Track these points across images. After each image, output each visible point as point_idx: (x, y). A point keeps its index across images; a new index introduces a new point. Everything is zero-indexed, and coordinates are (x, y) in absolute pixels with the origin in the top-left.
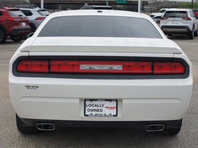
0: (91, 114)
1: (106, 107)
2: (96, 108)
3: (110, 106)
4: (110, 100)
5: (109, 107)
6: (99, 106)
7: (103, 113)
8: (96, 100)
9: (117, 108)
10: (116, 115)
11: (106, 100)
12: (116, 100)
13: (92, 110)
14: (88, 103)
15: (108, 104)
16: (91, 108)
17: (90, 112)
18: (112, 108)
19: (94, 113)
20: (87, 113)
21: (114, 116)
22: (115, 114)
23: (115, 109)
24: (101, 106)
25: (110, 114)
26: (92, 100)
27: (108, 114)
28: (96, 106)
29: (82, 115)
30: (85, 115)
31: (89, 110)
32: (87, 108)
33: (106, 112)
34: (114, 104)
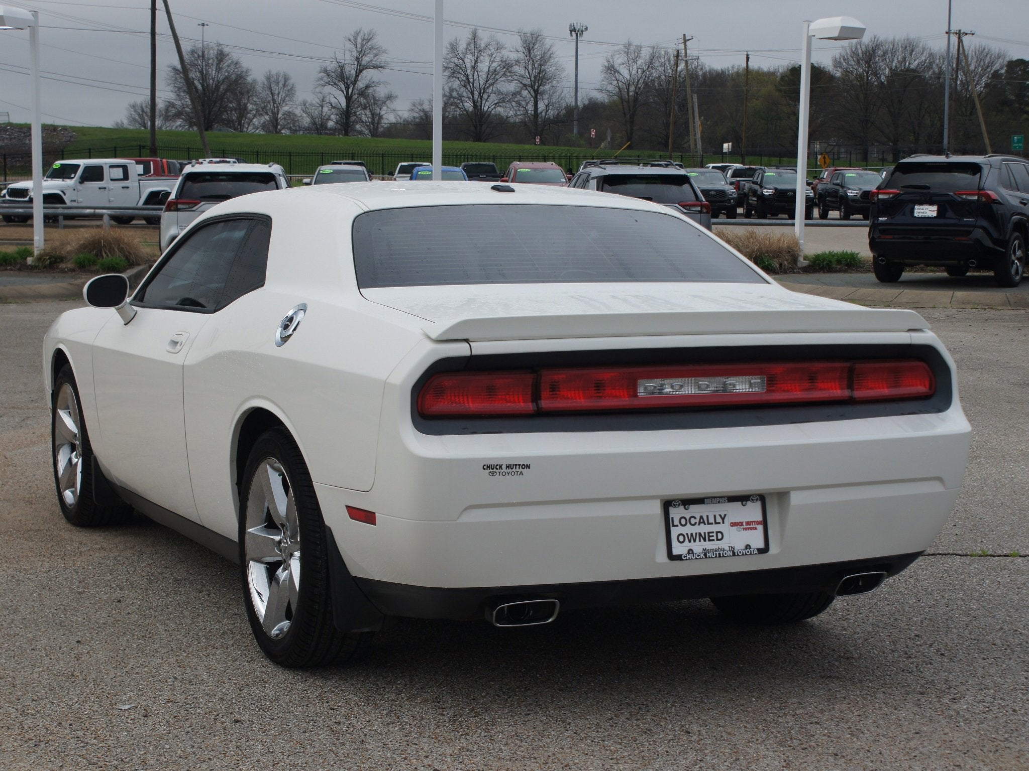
0: (690, 551)
1: (733, 524)
2: (703, 529)
3: (744, 520)
4: (743, 499)
5: (741, 524)
6: (711, 520)
7: (724, 544)
8: (700, 501)
9: (765, 523)
10: (764, 550)
11: (732, 499)
12: (762, 498)
13: (692, 538)
14: (676, 513)
15: (737, 512)
16: (688, 530)
17: (687, 545)
18: (749, 526)
19: (698, 547)
20: (678, 549)
21: (760, 551)
22: (761, 545)
23: (760, 528)
24: (719, 520)
25: (748, 547)
26: (687, 502)
27: (739, 546)
28: (702, 521)
29: (661, 556)
30: (672, 557)
31: (681, 540)
32: (675, 532)
33: (736, 539)
34: (753, 512)
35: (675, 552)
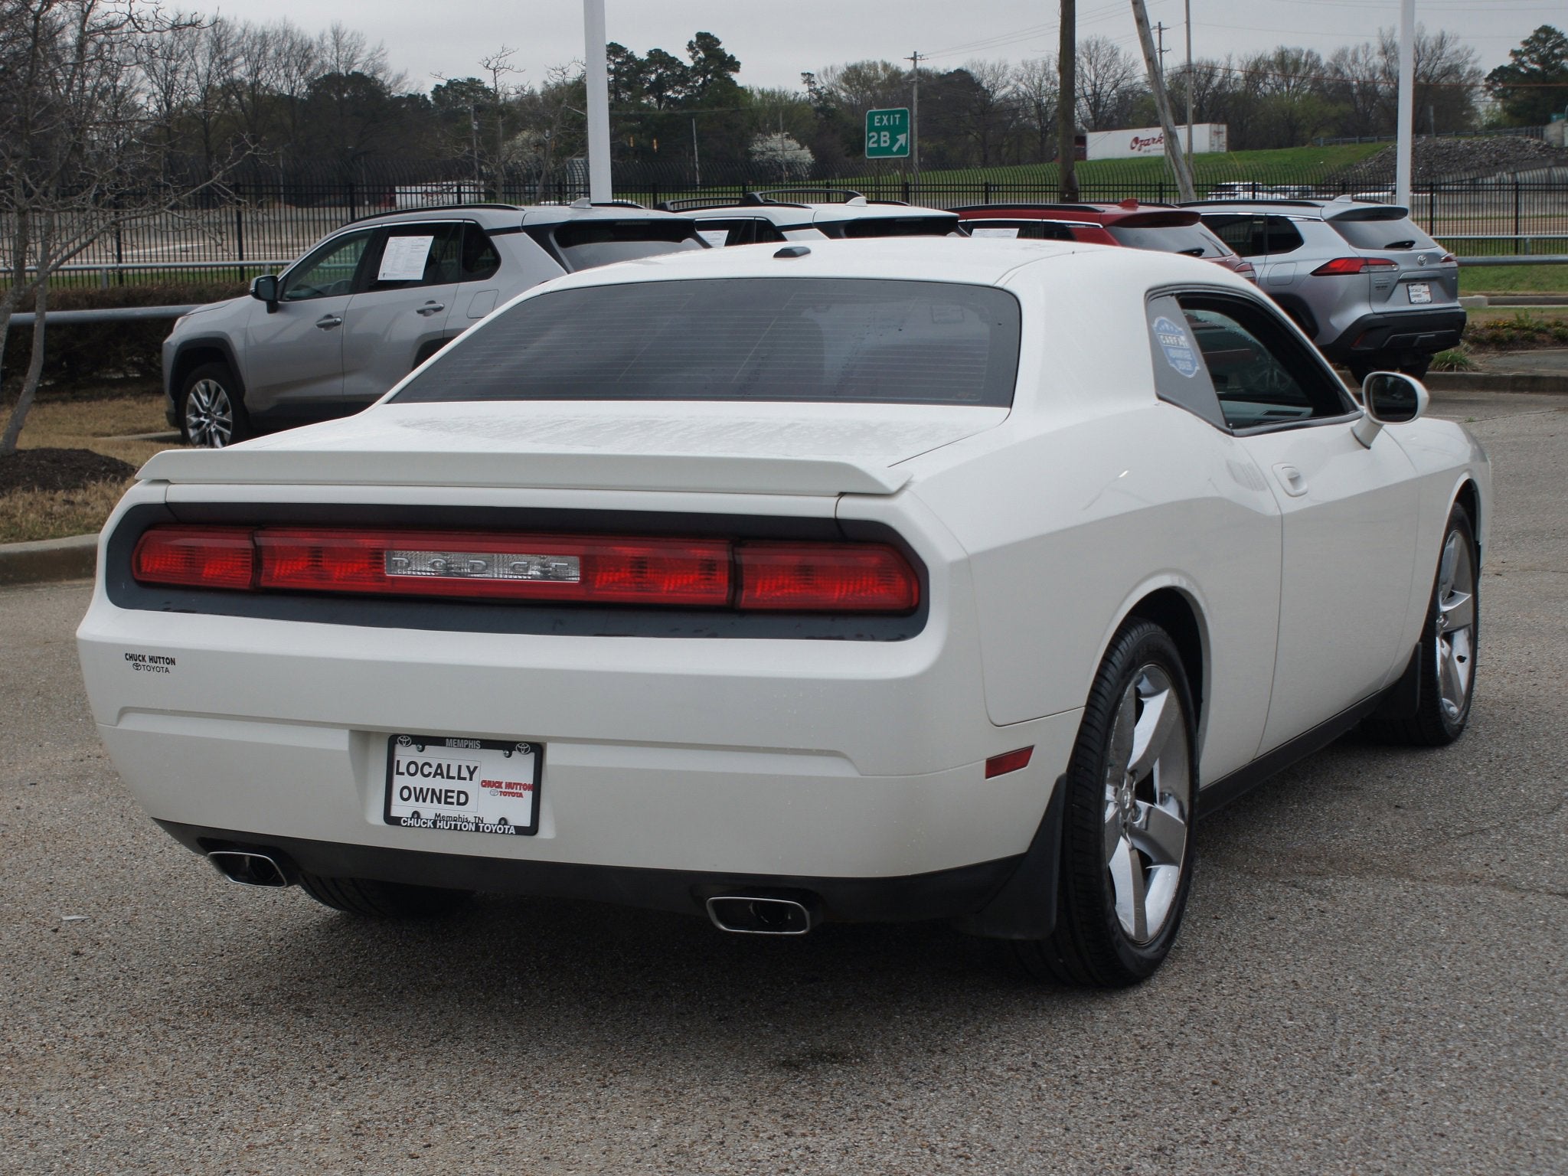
0: (416, 815)
1: (486, 784)
2: (439, 784)
3: (505, 780)
4: (507, 746)
5: (498, 785)
6: (454, 772)
7: (468, 812)
8: (439, 741)
9: (536, 788)
10: (532, 830)
11: (488, 744)
12: (537, 749)
13: (421, 795)
14: (405, 754)
15: (495, 766)
16: (418, 782)
17: (412, 805)
18: (511, 789)
19: (429, 810)
20: (400, 809)
21: (520, 831)
22: (526, 821)
23: (528, 795)
24: (465, 773)
25: (503, 821)
26: (422, 741)
27: (491, 819)
28: (439, 772)
29: (376, 817)
30: (391, 820)
31: (409, 793)
32: (399, 782)
33: (486, 807)
34: (520, 768)
35: (394, 813)
